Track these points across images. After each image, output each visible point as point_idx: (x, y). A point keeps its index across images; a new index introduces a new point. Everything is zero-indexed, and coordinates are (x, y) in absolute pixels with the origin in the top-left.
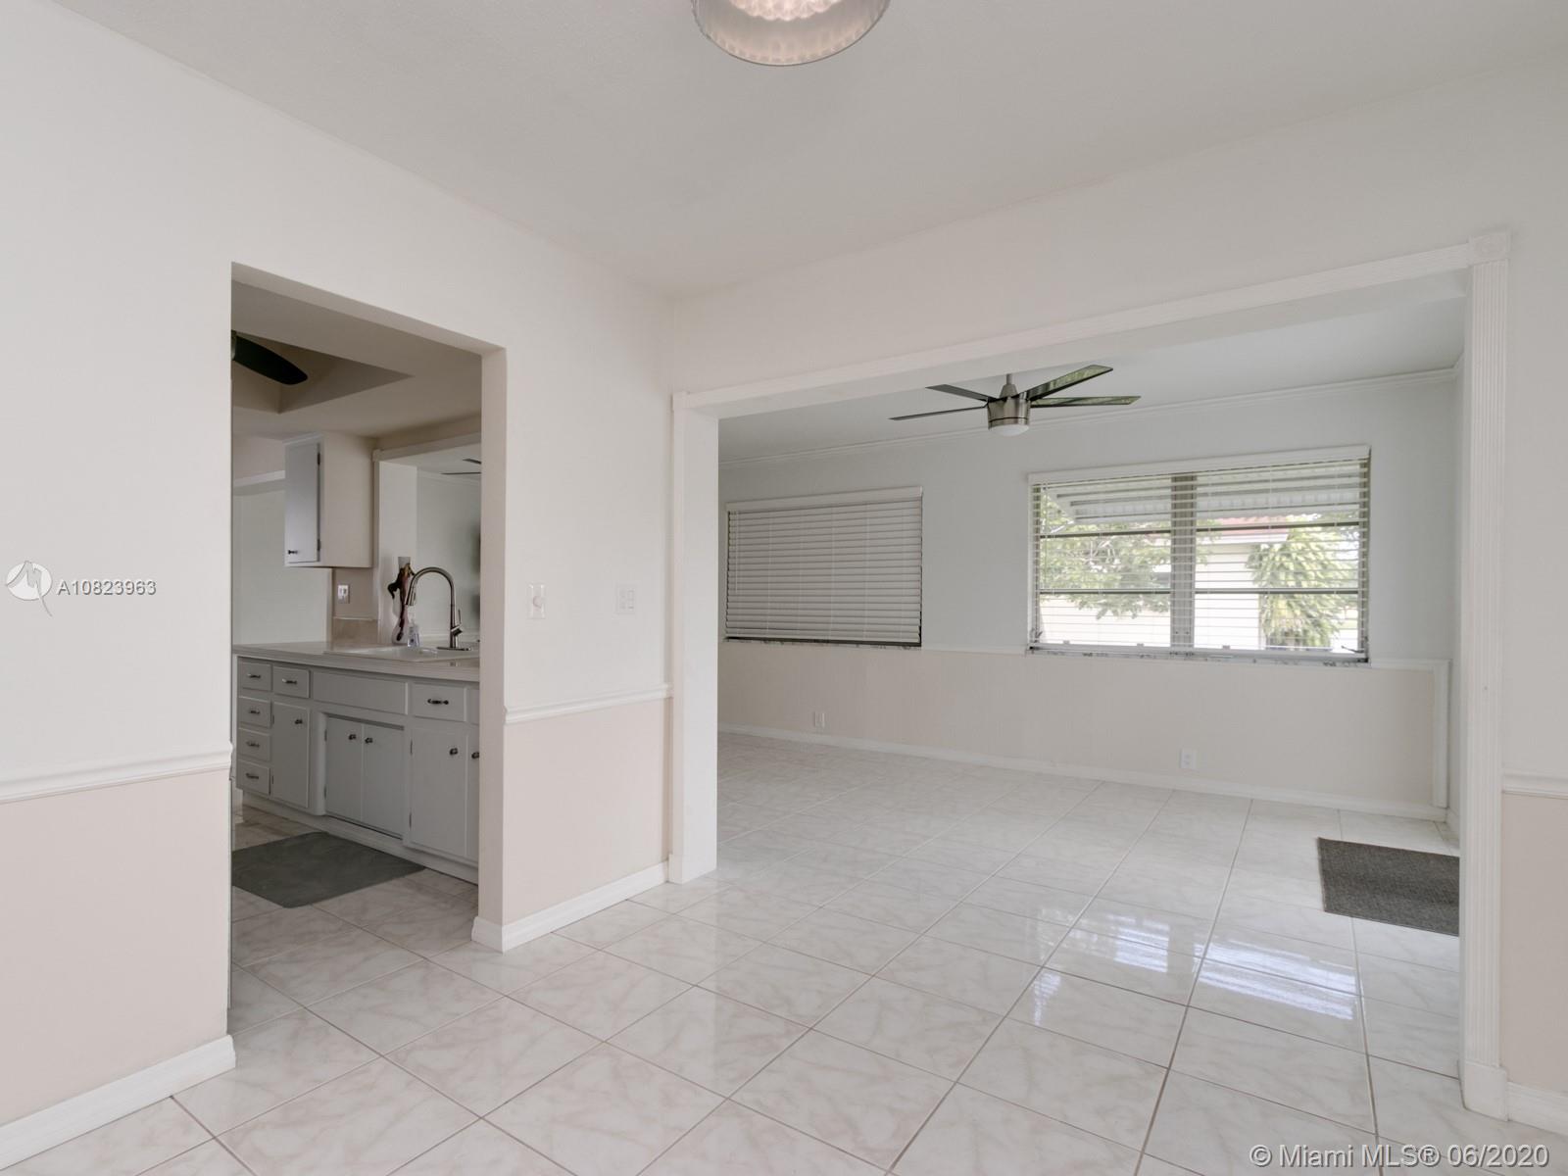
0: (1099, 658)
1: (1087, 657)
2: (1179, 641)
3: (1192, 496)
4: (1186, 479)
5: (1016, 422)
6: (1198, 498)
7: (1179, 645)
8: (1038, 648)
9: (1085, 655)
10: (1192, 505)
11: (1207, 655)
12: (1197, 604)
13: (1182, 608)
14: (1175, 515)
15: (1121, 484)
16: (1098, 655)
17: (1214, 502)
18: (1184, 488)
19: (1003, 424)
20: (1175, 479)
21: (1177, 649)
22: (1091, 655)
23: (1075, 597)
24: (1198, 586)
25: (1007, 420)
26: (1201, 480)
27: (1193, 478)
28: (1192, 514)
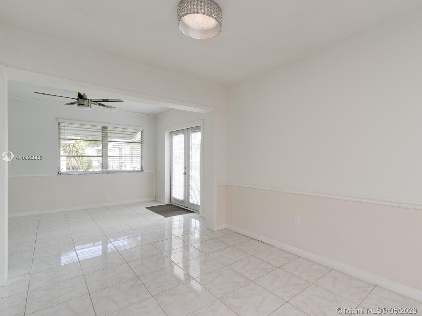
0: (83, 175)
1: (80, 175)
2: (104, 169)
3: (107, 133)
4: (105, 128)
5: (88, 107)
6: (108, 133)
7: (104, 170)
8: (60, 174)
9: (79, 174)
10: (107, 135)
11: (112, 172)
12: (108, 159)
13: (105, 161)
14: (103, 137)
15: (90, 127)
16: (83, 174)
17: (113, 135)
18: (104, 130)
19: (84, 106)
20: (103, 128)
21: (103, 171)
22: (81, 174)
23: (67, 158)
24: (108, 155)
25: (85, 105)
26: (109, 129)
27: (107, 128)
28: (107, 137)
